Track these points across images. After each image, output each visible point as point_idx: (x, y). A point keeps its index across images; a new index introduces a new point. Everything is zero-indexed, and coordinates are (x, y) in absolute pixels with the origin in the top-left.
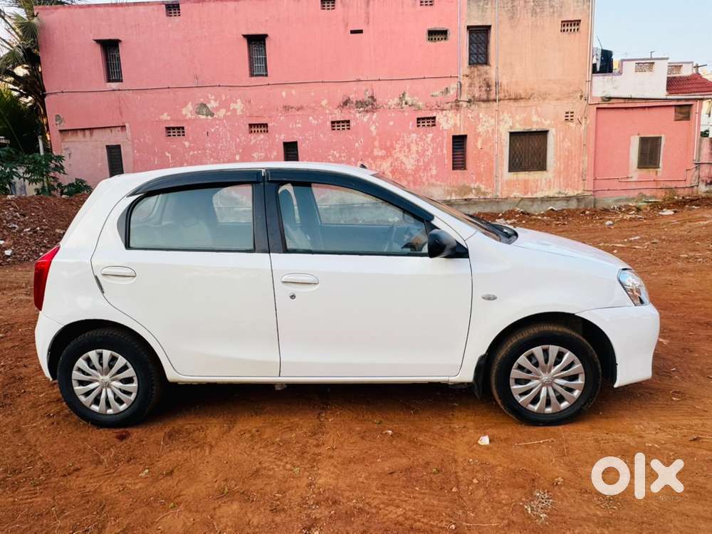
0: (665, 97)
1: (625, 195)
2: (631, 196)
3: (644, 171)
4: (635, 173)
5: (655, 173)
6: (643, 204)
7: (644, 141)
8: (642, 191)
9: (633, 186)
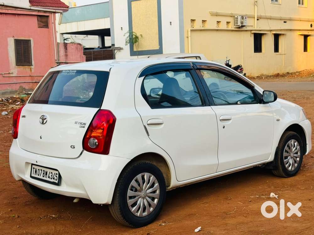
0: (29, 8)
1: (9, 89)
2: (14, 90)
3: (21, 68)
4: (15, 70)
5: (29, 69)
6: (24, 95)
7: (18, 43)
8: (22, 85)
9: (15, 81)
